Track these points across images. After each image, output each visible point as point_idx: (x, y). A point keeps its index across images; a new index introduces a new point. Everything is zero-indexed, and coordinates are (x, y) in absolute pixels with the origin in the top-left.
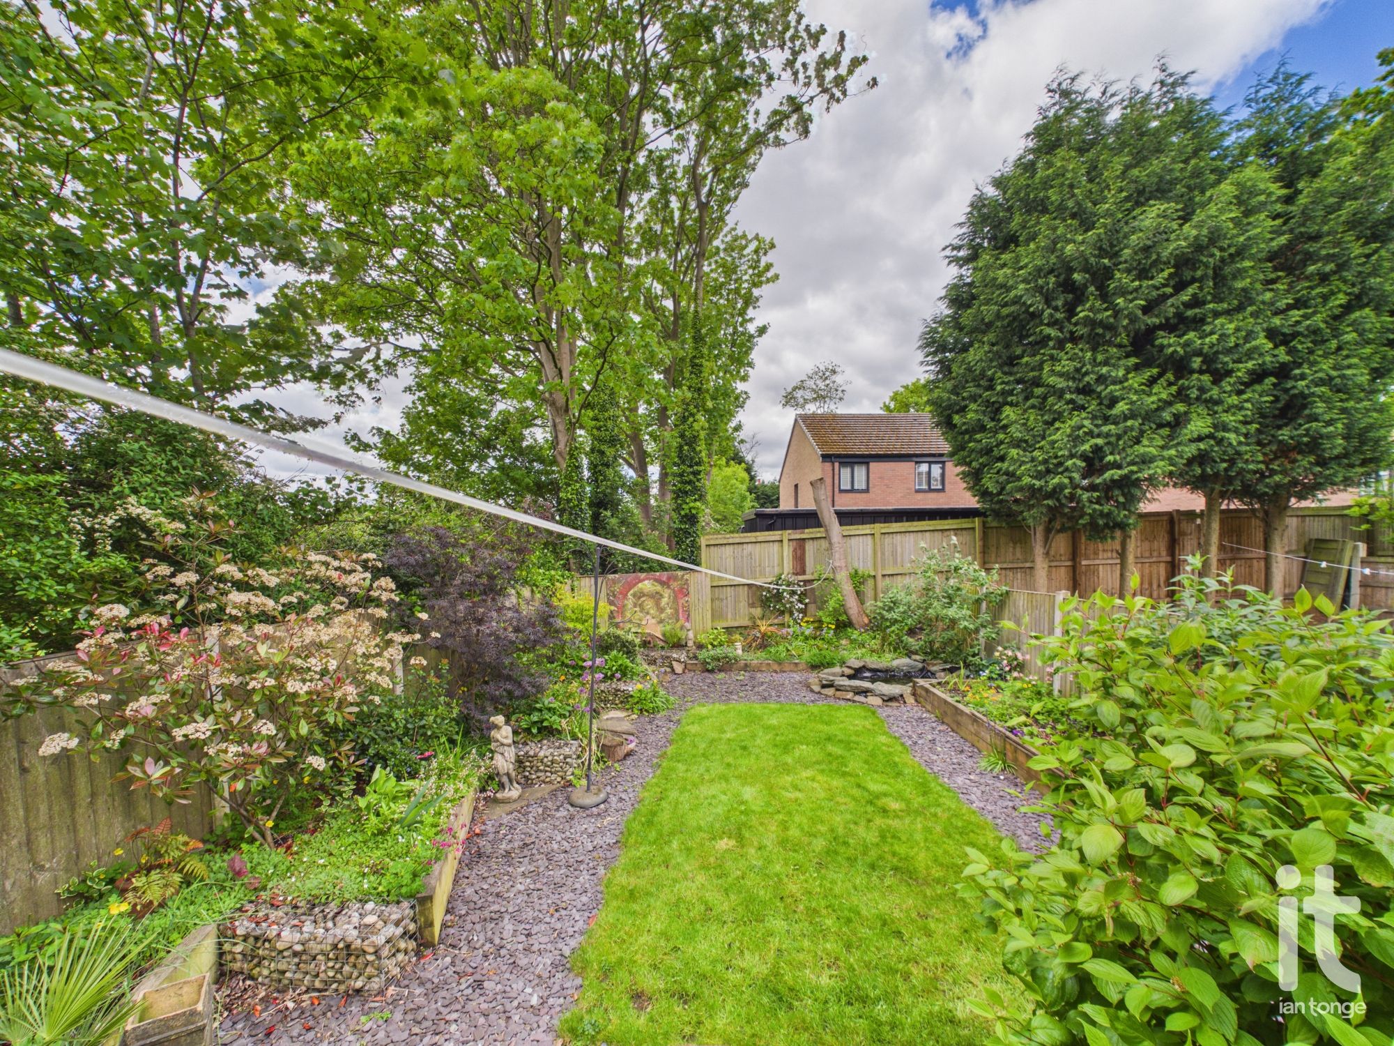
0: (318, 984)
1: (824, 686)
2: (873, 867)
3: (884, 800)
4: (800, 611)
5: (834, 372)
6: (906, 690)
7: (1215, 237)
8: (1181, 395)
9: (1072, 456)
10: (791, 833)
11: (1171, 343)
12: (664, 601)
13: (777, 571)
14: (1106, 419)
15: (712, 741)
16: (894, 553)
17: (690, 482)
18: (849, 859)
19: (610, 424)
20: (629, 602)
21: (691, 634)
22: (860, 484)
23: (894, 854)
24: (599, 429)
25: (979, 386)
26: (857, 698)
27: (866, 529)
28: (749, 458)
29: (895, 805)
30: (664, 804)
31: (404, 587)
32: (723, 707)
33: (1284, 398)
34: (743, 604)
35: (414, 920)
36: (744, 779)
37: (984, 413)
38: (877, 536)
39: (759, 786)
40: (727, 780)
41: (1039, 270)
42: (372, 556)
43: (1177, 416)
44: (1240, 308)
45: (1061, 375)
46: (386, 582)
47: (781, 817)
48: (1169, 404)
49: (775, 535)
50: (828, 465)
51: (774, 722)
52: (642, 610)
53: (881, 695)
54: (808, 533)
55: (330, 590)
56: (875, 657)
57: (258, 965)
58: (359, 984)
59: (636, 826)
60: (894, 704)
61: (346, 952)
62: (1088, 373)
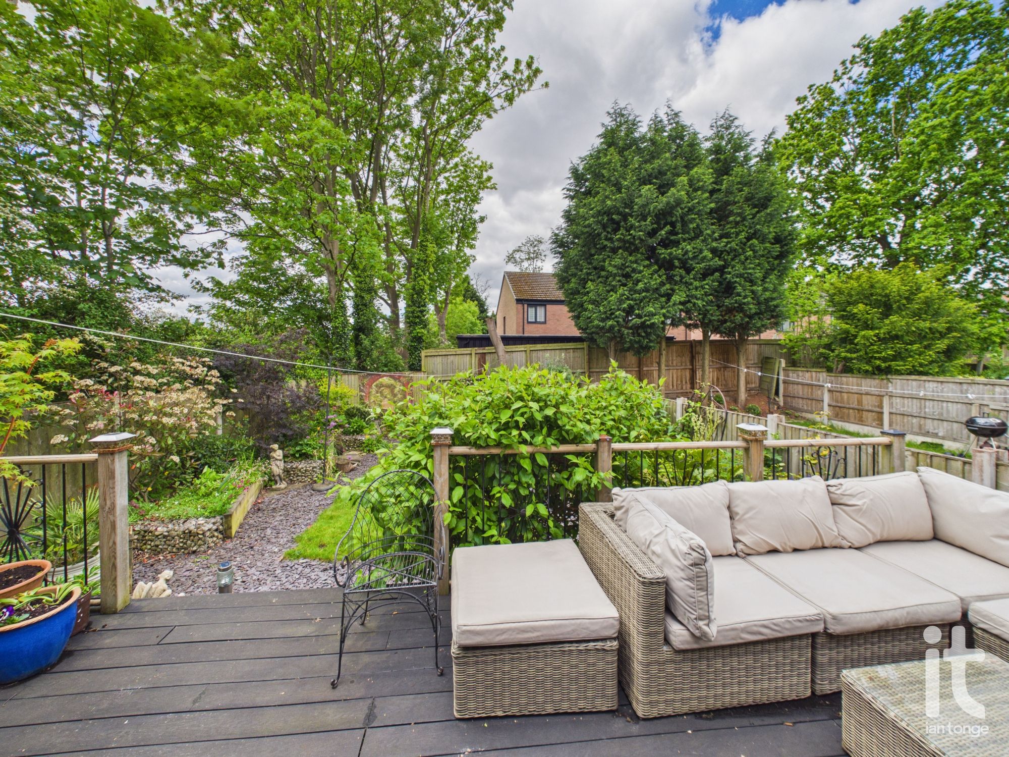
0: (174, 550)
5: (541, 242)
9: (619, 310)
11: (663, 253)
12: (397, 389)
14: (636, 292)
17: (418, 317)
19: (368, 280)
20: (374, 389)
22: (541, 318)
24: (360, 282)
25: (576, 269)
27: (521, 347)
28: (483, 297)
31: (224, 376)
33: (725, 283)
35: (222, 524)
37: (578, 284)
38: (528, 352)
41: (599, 212)
42: (207, 359)
44: (696, 237)
45: (615, 266)
46: (215, 372)
49: (468, 350)
50: (520, 306)
52: (382, 395)
54: (487, 349)
55: (182, 377)
57: (145, 544)
58: (195, 548)
61: (189, 534)
62: (628, 267)
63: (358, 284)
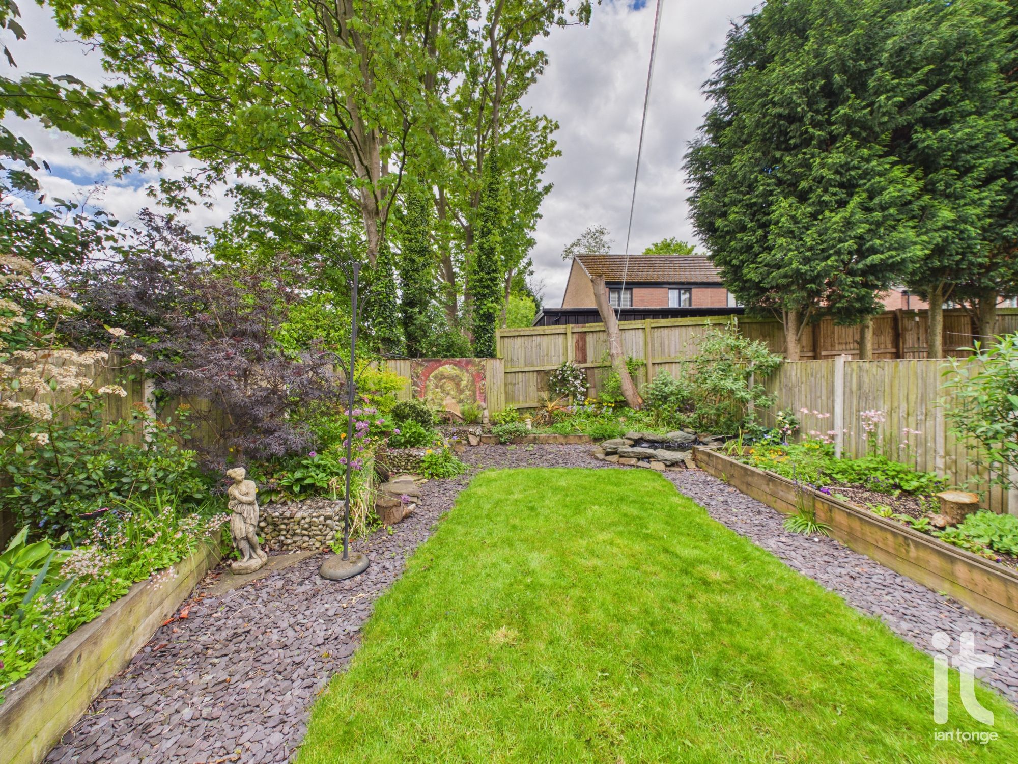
1: (608, 454)
2: (716, 672)
3: (701, 568)
4: (582, 394)
6: (687, 456)
7: (962, 43)
8: (929, 189)
10: (592, 616)
11: (927, 138)
12: (464, 383)
13: (562, 359)
15: (498, 503)
16: (662, 344)
17: (487, 287)
18: (678, 658)
19: (419, 236)
20: (431, 383)
21: (486, 413)
22: (625, 305)
23: (741, 650)
24: (410, 241)
25: (738, 192)
26: (641, 463)
27: (638, 324)
28: (538, 297)
29: (715, 575)
30: (432, 575)
32: (512, 471)
34: (533, 389)
36: (531, 544)
37: (744, 213)
38: (648, 330)
39: (549, 552)
40: (511, 545)
43: (923, 209)
47: (576, 592)
48: (918, 196)
49: (560, 328)
51: (563, 483)
52: (443, 391)
53: (664, 461)
54: (588, 327)
56: (651, 431)
59: (390, 606)
60: (677, 469)
62: (854, 168)
63: (407, 243)
